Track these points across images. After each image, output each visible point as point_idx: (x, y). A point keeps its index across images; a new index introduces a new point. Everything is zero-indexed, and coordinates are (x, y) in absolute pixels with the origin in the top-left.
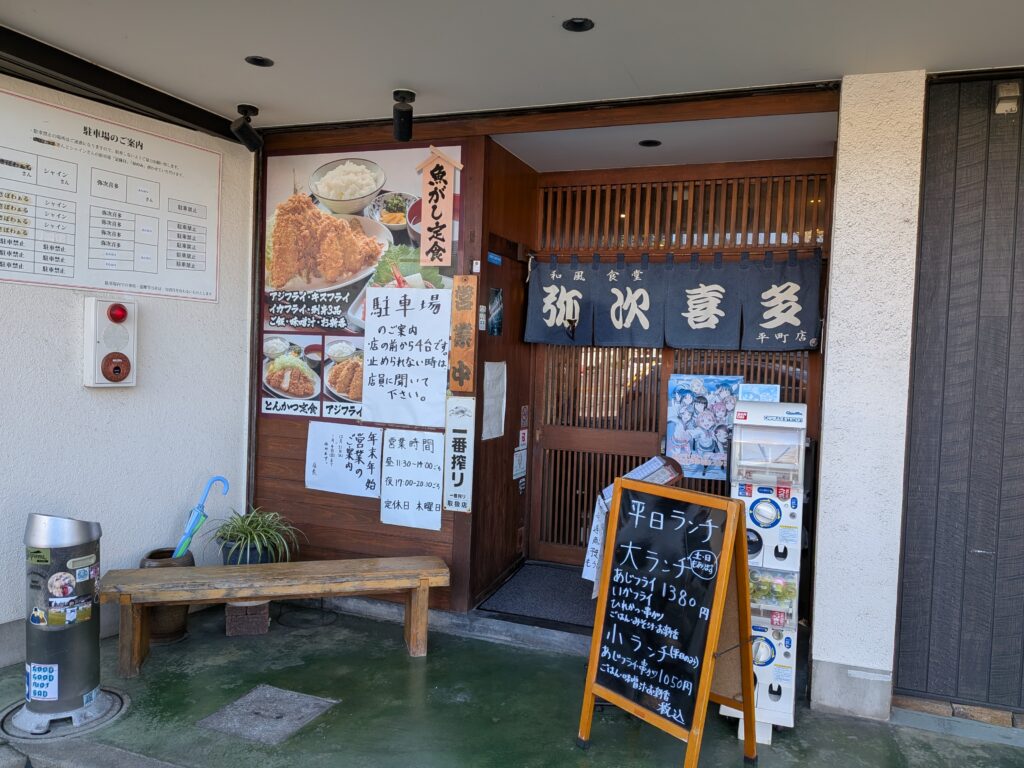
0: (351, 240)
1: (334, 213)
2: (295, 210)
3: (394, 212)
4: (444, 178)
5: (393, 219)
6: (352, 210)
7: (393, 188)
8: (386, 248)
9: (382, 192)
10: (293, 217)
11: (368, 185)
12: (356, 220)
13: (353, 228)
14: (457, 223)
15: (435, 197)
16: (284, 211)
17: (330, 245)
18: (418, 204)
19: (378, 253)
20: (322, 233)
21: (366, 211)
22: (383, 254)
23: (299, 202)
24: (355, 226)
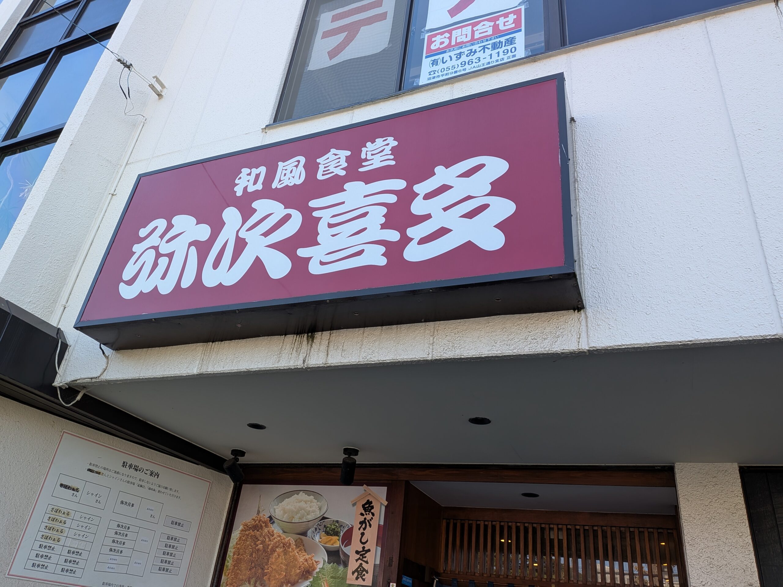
0: (294, 556)
1: (284, 532)
2: (256, 527)
3: (331, 535)
4: (372, 511)
5: (330, 541)
6: (299, 531)
7: (332, 516)
8: (320, 566)
9: (324, 518)
10: (253, 533)
11: (313, 512)
12: (301, 539)
13: (297, 546)
14: (379, 549)
15: (364, 525)
16: (247, 527)
17: (276, 559)
18: (350, 531)
19: (314, 570)
20: (272, 547)
21: (309, 533)
22: (318, 570)
23: (259, 522)
24: (300, 544)
